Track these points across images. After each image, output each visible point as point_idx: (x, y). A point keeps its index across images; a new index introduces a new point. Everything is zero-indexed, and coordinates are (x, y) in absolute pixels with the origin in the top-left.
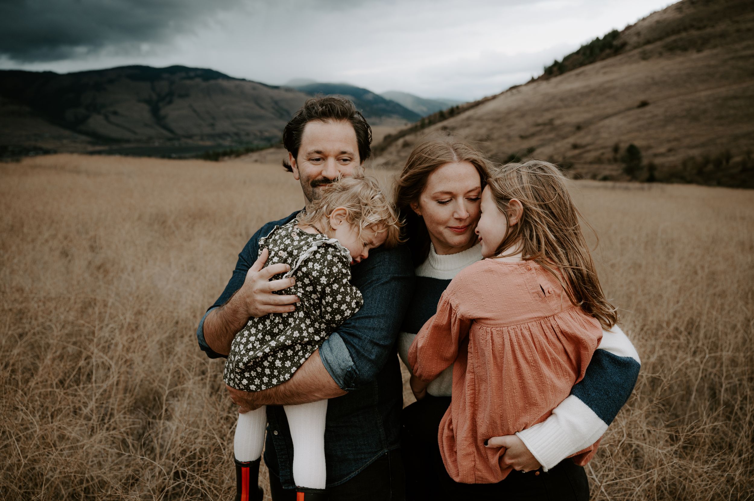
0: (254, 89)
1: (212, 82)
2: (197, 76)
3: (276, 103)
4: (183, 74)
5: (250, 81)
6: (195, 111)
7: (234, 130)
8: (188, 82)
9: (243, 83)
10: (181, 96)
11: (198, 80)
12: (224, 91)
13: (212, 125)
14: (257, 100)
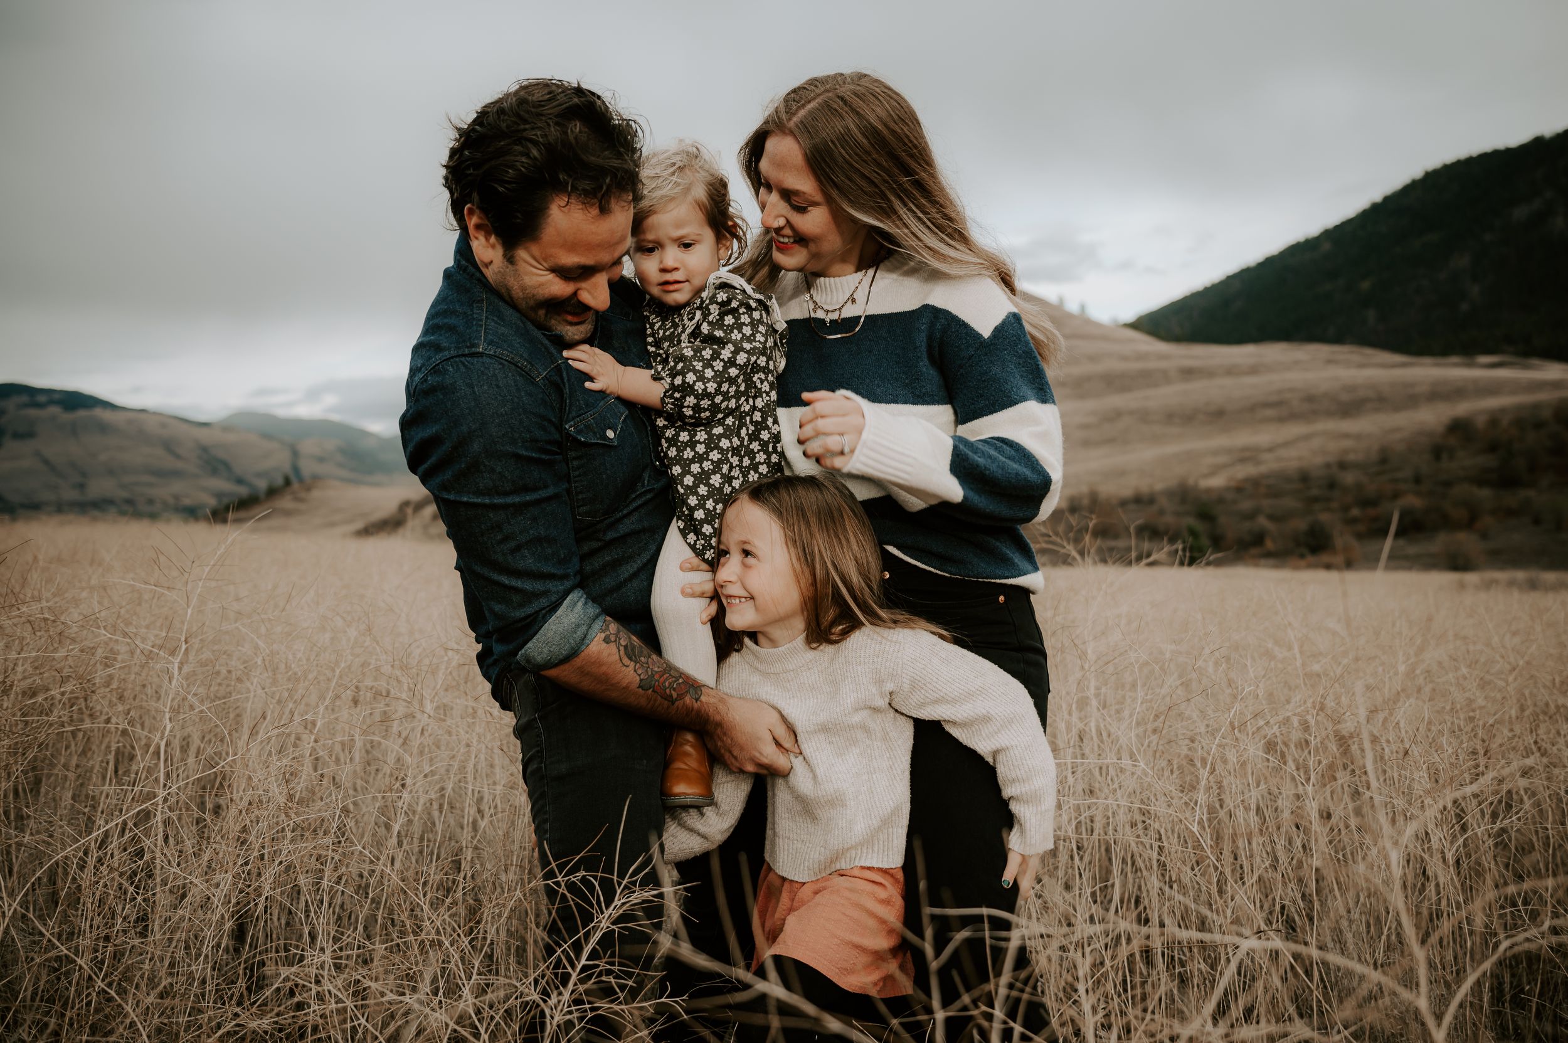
0: (164, 425)
1: (82, 413)
2: (52, 402)
3: (205, 449)
4: (25, 399)
5: (154, 413)
6: (46, 462)
7: (125, 494)
8: (33, 412)
9: (142, 416)
10: (18, 436)
11: (54, 410)
12: (104, 428)
13: (82, 486)
14: (169, 446)
